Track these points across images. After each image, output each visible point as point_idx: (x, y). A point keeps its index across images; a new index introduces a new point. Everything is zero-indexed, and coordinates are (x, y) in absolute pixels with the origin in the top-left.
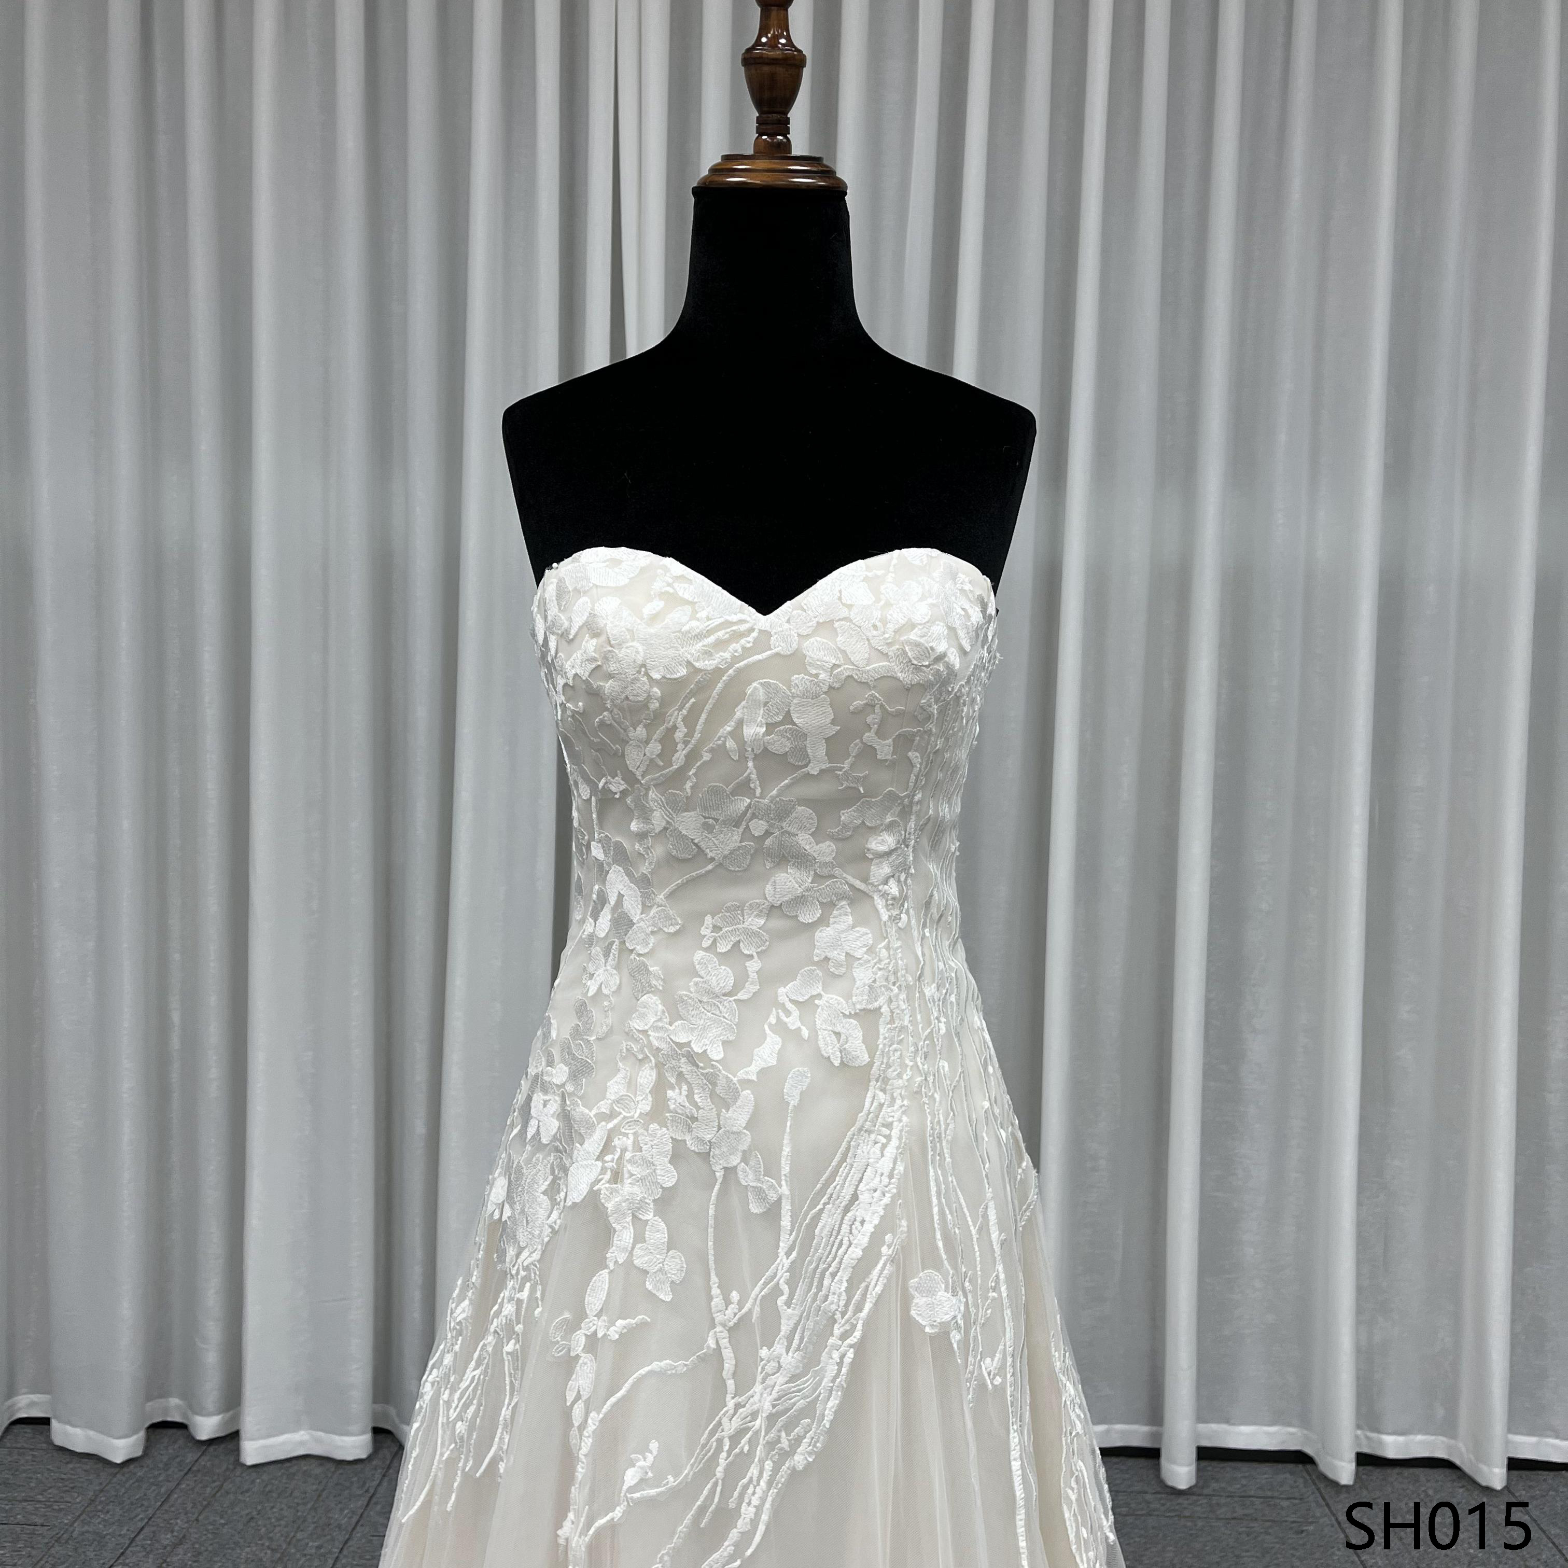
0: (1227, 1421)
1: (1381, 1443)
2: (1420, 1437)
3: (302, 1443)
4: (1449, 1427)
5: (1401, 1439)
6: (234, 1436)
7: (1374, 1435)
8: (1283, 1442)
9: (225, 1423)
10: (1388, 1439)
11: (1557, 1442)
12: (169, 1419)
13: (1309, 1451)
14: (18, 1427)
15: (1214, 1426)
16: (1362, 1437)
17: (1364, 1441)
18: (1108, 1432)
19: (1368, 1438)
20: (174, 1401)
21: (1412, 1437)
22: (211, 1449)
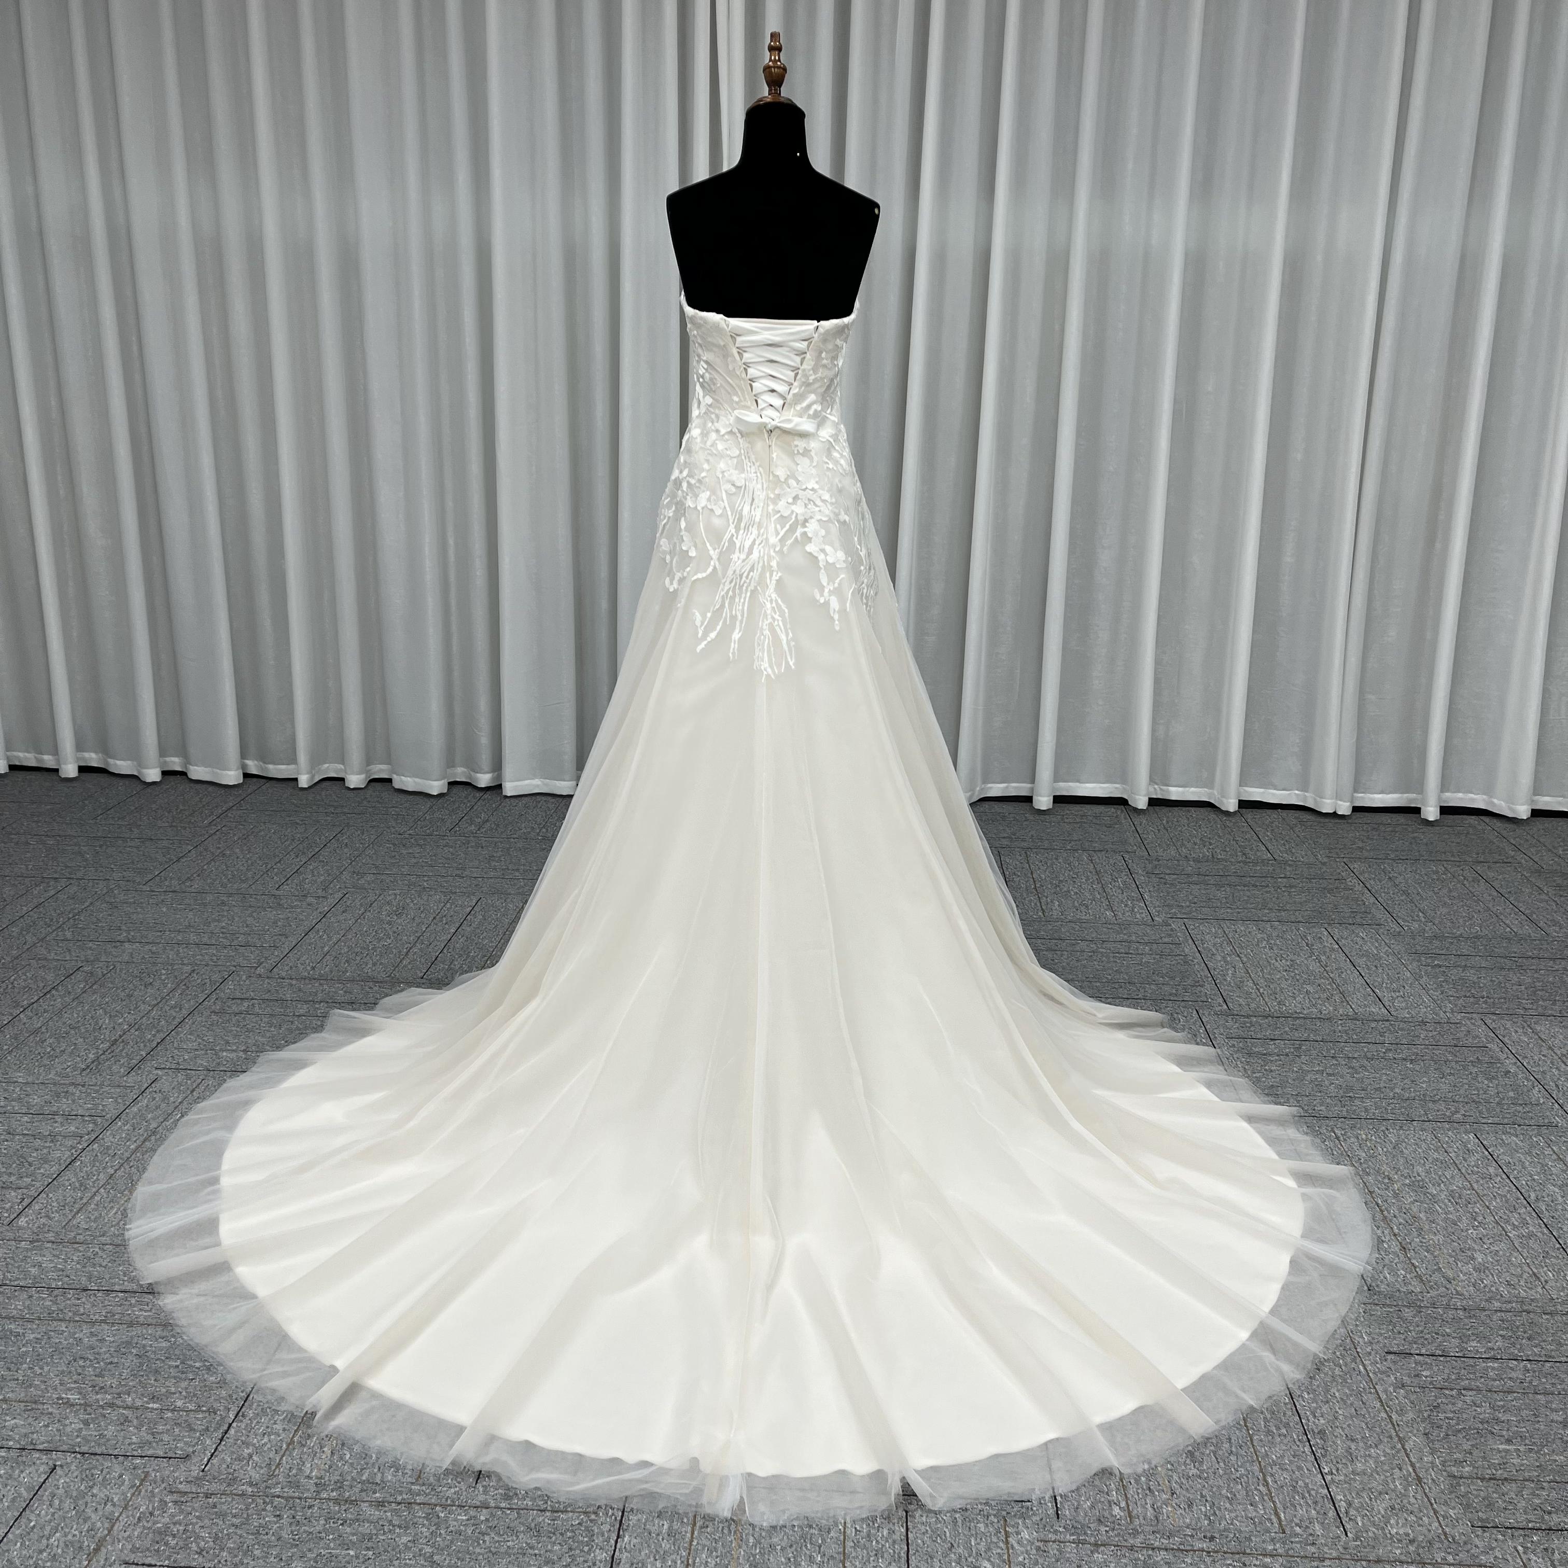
0: (1078, 781)
1: (1168, 791)
2: (1193, 789)
3: (538, 786)
4: (1209, 784)
5: (1180, 789)
6: (500, 787)
7: (1164, 788)
8: (1111, 792)
9: (493, 779)
10: (1172, 789)
11: (1275, 791)
12: (458, 780)
13: (1126, 797)
14: (373, 784)
15: (1070, 784)
16: (1158, 789)
17: (1159, 791)
18: (1007, 787)
19: (1161, 789)
20: (460, 770)
21: (1187, 789)
22: (489, 792)
